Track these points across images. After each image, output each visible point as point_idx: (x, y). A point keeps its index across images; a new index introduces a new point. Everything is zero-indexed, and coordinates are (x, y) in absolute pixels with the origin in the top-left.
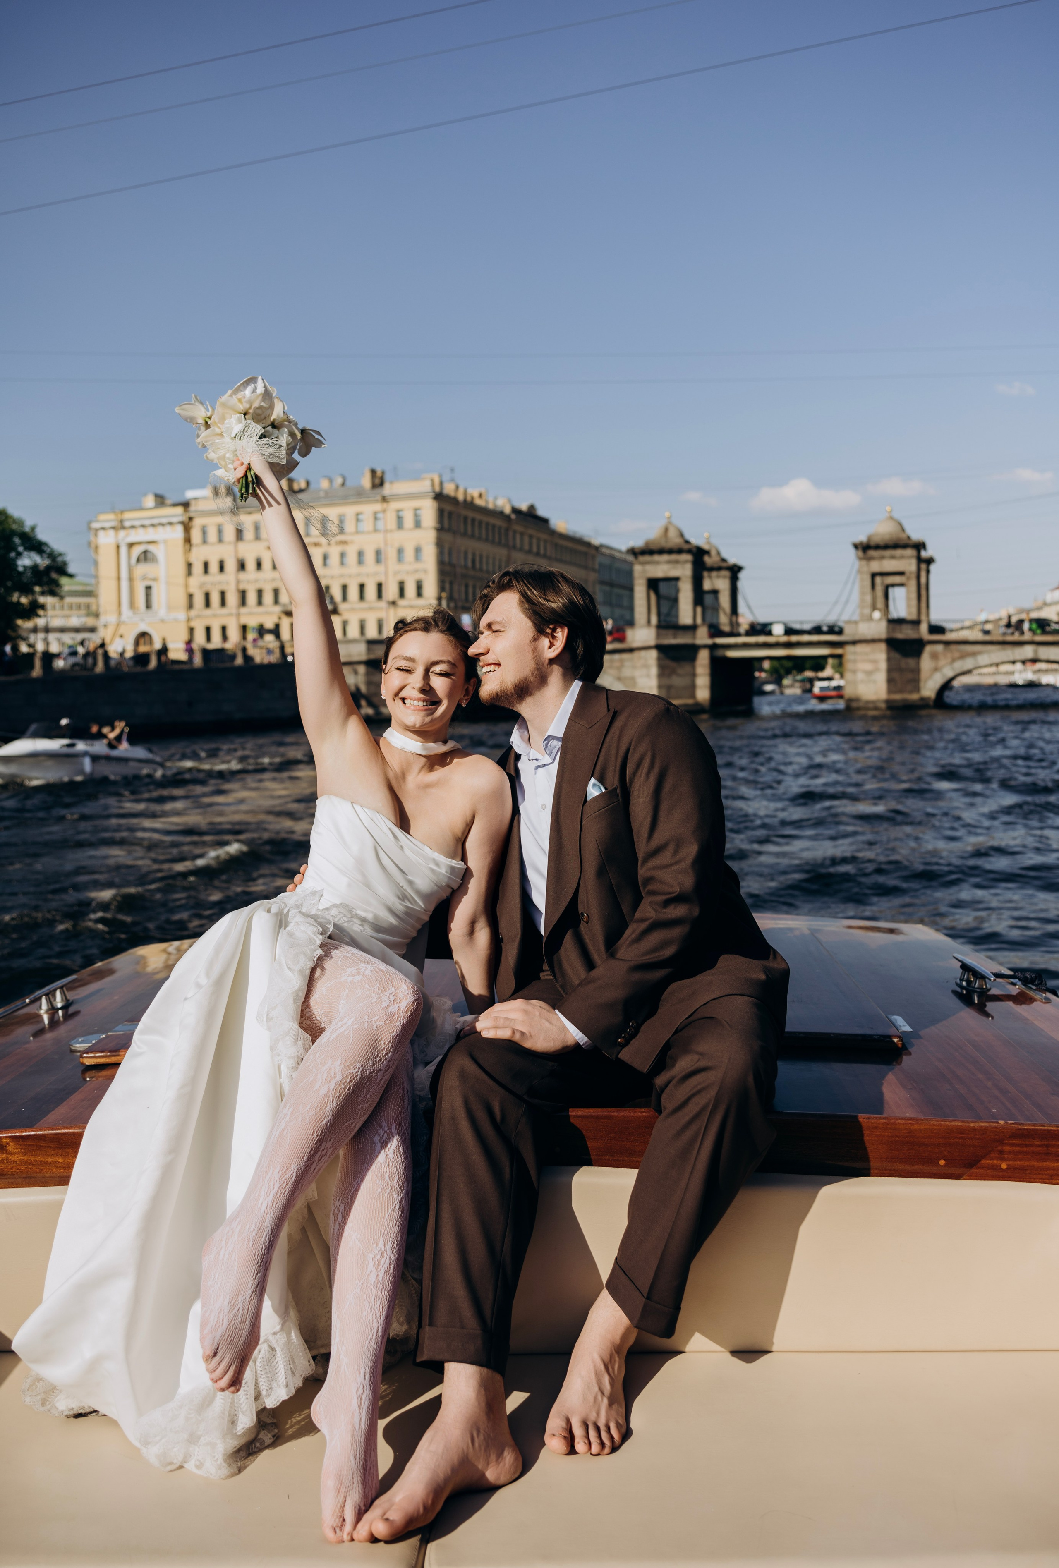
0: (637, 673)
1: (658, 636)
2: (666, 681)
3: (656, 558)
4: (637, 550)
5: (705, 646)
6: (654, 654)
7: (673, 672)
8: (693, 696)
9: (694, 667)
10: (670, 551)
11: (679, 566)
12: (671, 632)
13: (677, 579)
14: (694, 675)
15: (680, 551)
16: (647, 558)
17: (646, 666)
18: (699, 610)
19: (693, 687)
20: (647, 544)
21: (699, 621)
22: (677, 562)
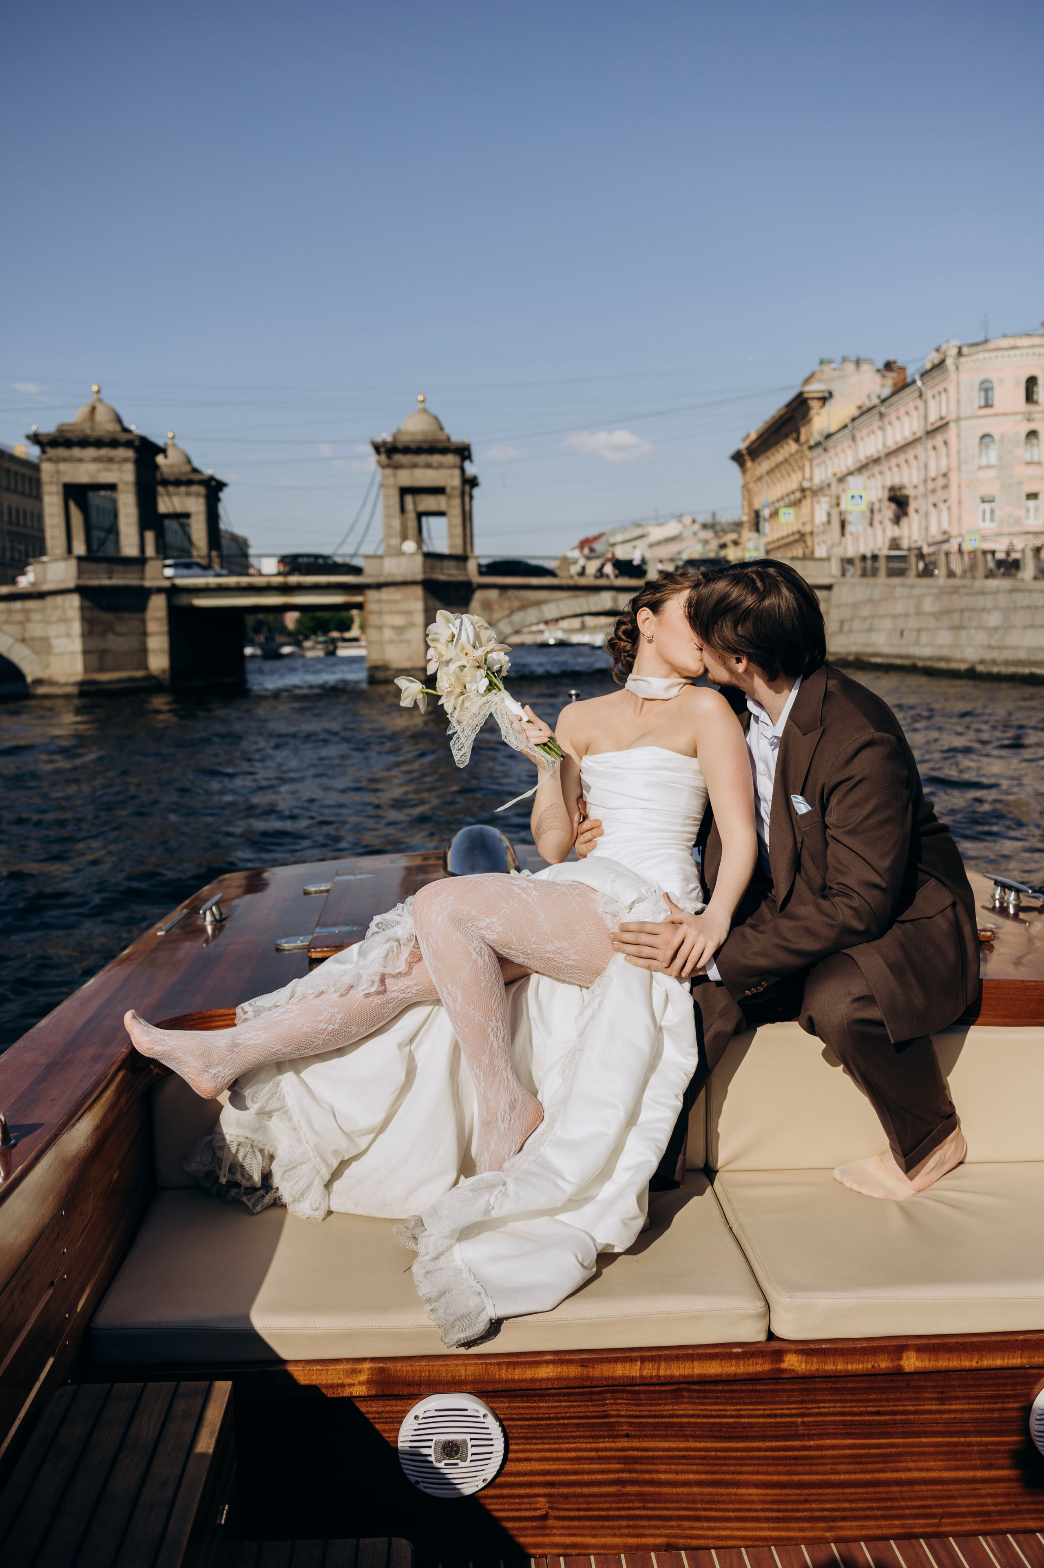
0: (52, 631)
1: (80, 573)
2: (97, 643)
3: (76, 452)
4: (44, 440)
5: (159, 590)
6: (75, 600)
7: (109, 629)
8: (144, 665)
9: (143, 622)
10: (99, 443)
11: (115, 467)
12: (104, 566)
13: (112, 487)
14: (145, 634)
15: (114, 443)
16: (61, 452)
17: (64, 620)
18: (150, 536)
19: (144, 651)
20: (60, 431)
21: (150, 551)
22: (111, 460)
